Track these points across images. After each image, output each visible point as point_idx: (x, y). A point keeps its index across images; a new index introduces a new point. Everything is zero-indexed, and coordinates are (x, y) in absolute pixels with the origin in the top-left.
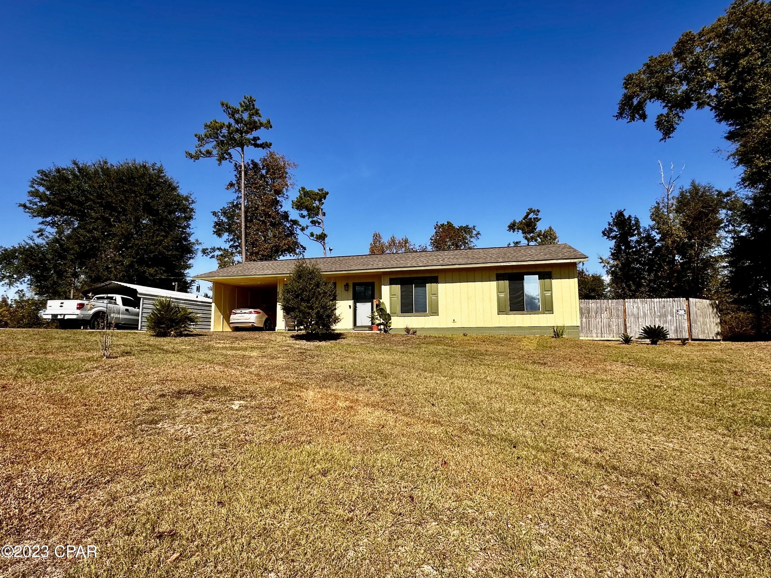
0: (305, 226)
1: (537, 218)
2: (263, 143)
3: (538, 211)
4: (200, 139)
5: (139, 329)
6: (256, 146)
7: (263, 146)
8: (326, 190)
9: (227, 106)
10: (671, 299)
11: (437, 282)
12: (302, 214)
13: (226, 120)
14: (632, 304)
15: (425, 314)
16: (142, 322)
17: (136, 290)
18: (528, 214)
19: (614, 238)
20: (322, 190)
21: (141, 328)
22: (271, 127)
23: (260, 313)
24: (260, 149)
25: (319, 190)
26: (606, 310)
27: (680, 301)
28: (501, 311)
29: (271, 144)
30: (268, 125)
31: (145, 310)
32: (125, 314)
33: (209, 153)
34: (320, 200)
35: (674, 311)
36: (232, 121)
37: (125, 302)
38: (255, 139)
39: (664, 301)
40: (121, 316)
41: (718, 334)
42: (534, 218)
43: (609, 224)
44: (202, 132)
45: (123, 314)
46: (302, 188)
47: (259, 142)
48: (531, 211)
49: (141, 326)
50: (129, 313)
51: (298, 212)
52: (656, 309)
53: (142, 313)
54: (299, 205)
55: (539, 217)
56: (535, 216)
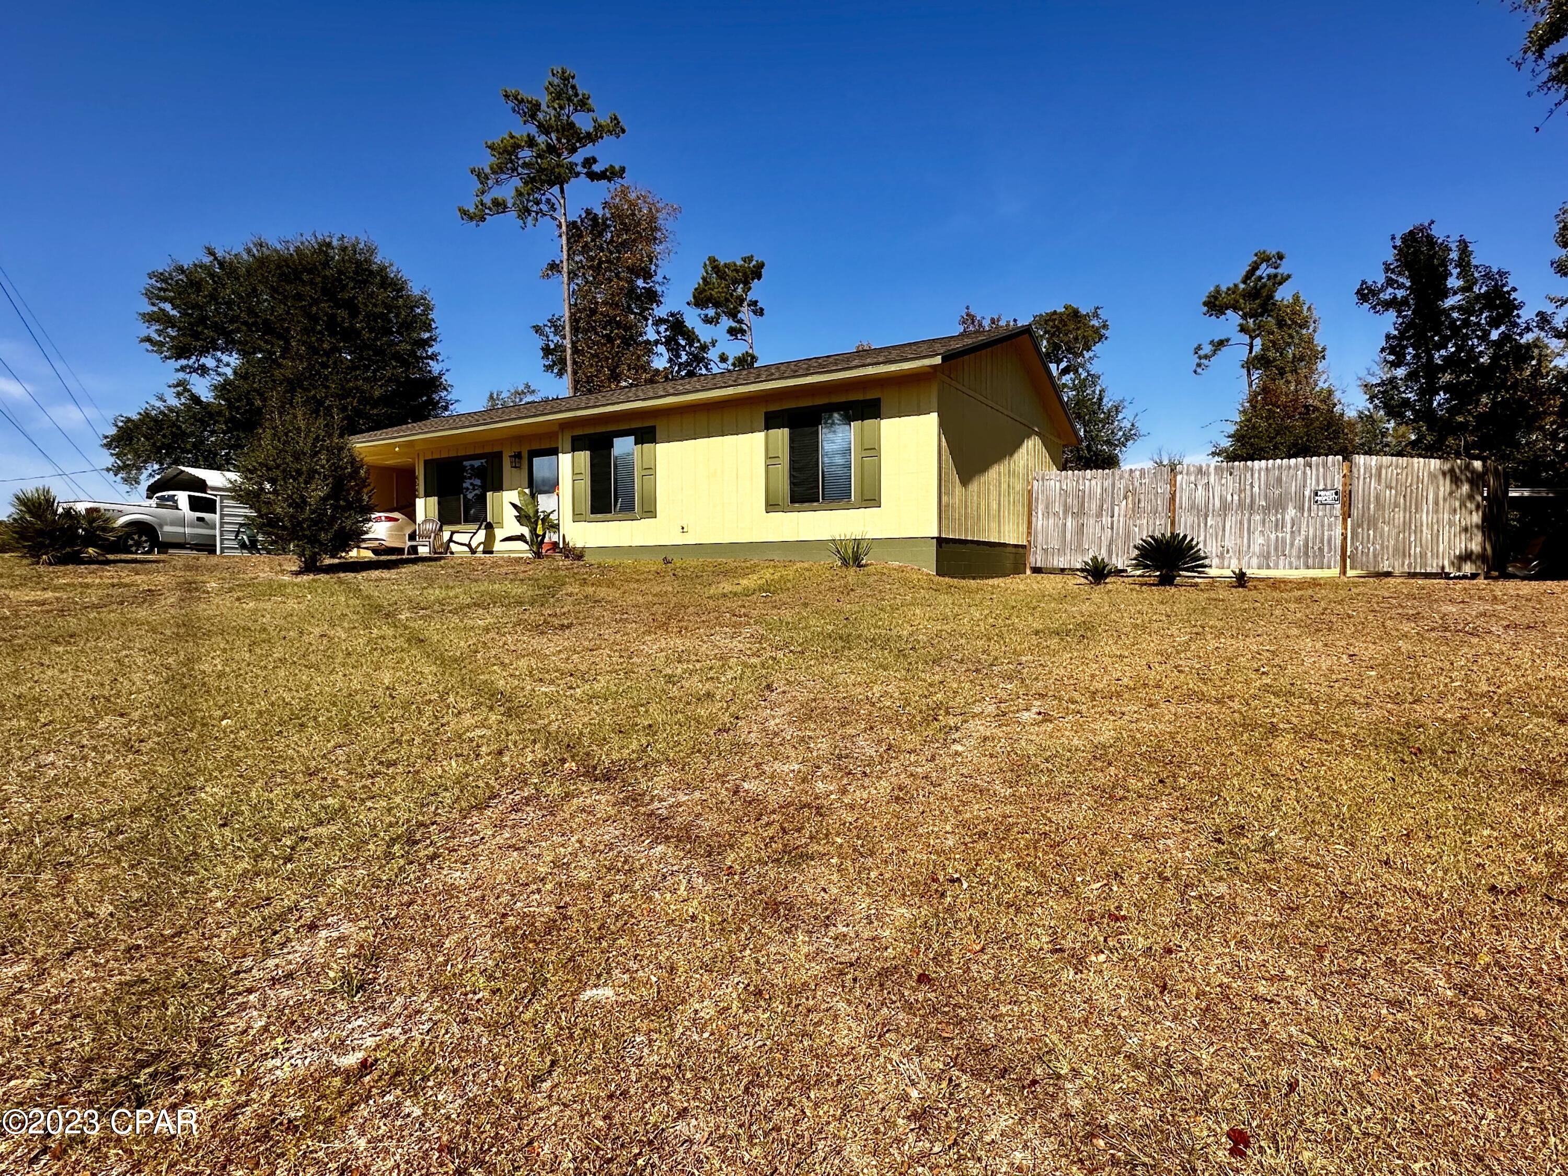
0: (709, 341)
1: (1276, 276)
2: (606, 170)
3: (1281, 257)
4: (482, 177)
5: (218, 552)
6: (592, 176)
7: (609, 175)
8: (758, 258)
9: (516, 99)
10: (1301, 460)
11: (654, 440)
12: (706, 316)
13: (523, 129)
14: (1192, 478)
15: (630, 515)
16: (222, 541)
17: (204, 481)
18: (1255, 267)
19: (1392, 303)
20: (750, 259)
21: (222, 552)
22: (623, 131)
23: (396, 520)
24: (604, 182)
25: (744, 260)
26: (1126, 497)
27: (1325, 465)
28: (771, 506)
29: (623, 170)
30: (616, 128)
31: (227, 519)
32: (198, 527)
33: (499, 206)
34: (746, 283)
35: (1307, 493)
36: (532, 129)
37: (195, 504)
38: (589, 162)
39: (1280, 467)
40: (187, 530)
41: (1466, 557)
42: (1269, 277)
43: (1387, 269)
44: (487, 161)
45: (192, 525)
46: (709, 259)
47: (597, 168)
48: (1264, 258)
49: (222, 549)
50: (207, 524)
51: (699, 311)
52: (1256, 489)
53: (222, 524)
54: (701, 299)
55: (1283, 270)
56: (1271, 271)
